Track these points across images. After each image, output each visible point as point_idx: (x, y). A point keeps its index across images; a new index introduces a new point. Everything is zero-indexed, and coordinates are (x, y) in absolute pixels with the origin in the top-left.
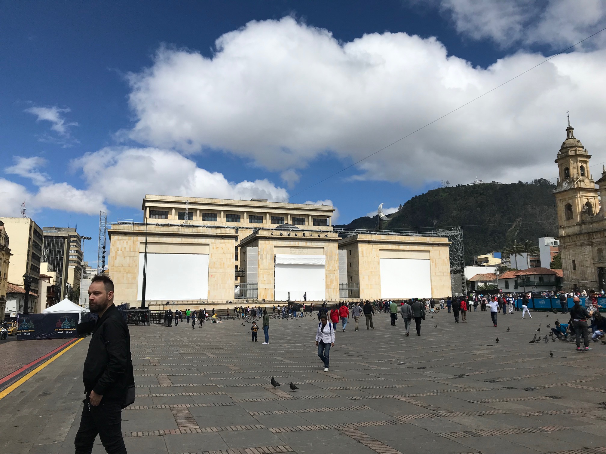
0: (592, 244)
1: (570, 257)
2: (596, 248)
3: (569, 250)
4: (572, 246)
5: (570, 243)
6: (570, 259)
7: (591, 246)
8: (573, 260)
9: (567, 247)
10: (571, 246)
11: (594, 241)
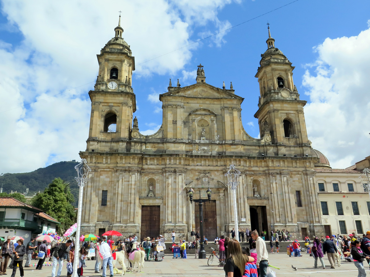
0: (141, 171)
1: (100, 185)
2: (146, 178)
3: (101, 175)
4: (108, 170)
5: (105, 165)
6: (99, 189)
7: (139, 174)
8: (103, 191)
9: (99, 170)
10: (106, 169)
11: (145, 167)
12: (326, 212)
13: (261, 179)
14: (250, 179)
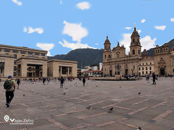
4: (106, 65)
7: (109, 65)
8: (105, 68)
12: (140, 70)
13: (127, 64)
14: (125, 64)
